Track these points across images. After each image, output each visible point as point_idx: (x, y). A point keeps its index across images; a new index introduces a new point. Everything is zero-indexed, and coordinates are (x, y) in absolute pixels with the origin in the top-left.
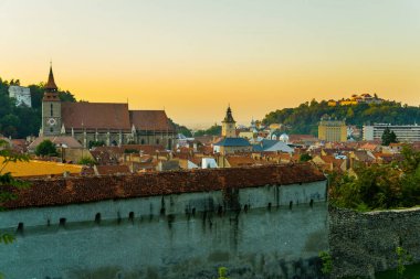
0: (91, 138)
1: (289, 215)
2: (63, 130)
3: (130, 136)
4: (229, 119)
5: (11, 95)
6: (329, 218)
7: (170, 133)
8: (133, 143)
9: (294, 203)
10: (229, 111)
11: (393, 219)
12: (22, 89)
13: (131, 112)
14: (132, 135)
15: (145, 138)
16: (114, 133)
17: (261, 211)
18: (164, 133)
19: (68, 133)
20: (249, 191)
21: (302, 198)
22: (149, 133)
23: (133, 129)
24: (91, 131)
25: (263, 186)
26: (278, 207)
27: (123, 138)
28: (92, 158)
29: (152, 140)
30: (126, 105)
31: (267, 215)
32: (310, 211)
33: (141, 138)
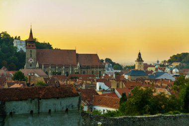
0: (54, 70)
1: (49, 119)
2: (37, 65)
3: (76, 69)
4: (140, 59)
5: (15, 45)
6: (82, 120)
7: (100, 67)
8: (78, 73)
9: (52, 110)
10: (140, 54)
11: (134, 122)
12: (21, 42)
13: (77, 55)
14: (78, 68)
15: (85, 70)
16: (67, 67)
17: (25, 116)
18: (97, 68)
19: (40, 67)
20: (14, 103)
21: (59, 108)
22: (88, 67)
23: (78, 65)
24: (54, 66)
25: (26, 100)
26: (39, 113)
27: (72, 71)
28: (44, 82)
29: (89, 71)
30: (75, 51)
31: (30, 118)
32: (66, 116)
33: (83, 70)
